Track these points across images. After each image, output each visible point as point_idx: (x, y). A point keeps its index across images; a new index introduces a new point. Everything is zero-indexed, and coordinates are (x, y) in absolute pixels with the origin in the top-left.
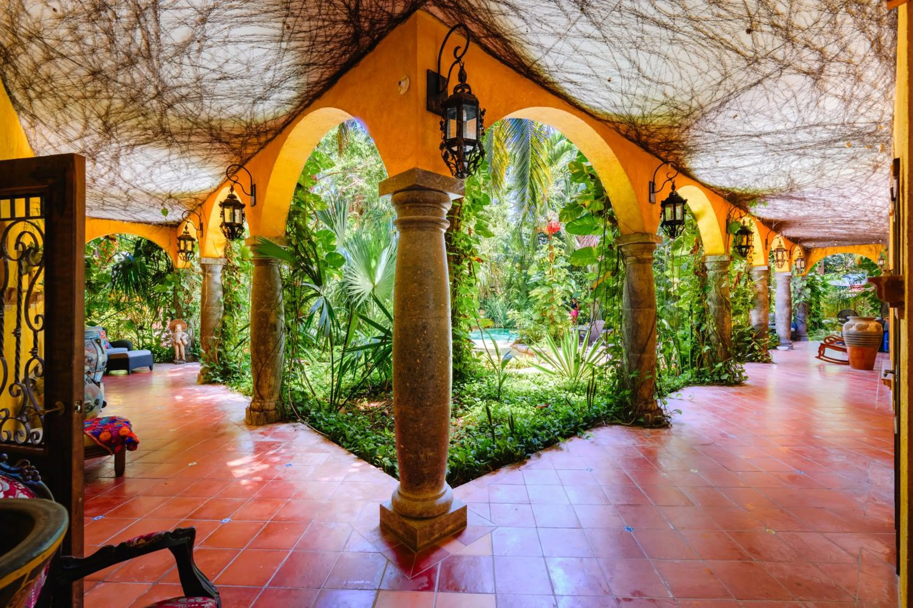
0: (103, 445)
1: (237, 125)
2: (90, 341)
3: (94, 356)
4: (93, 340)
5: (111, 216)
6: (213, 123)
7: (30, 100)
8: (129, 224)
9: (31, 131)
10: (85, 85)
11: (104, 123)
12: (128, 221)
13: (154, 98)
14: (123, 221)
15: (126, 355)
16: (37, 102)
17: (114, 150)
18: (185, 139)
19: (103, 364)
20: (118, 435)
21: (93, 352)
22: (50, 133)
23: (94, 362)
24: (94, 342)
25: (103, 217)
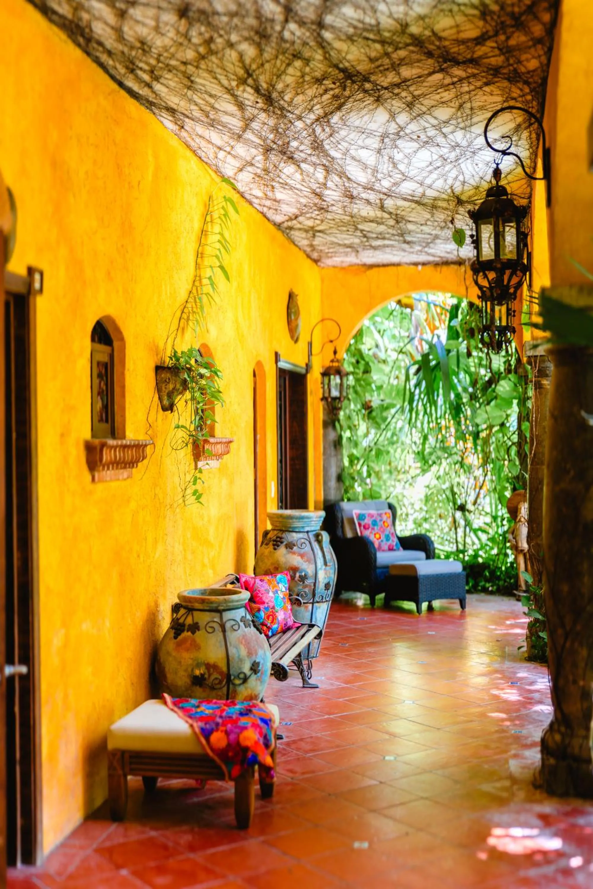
0: (216, 758)
1: (460, 19)
2: (305, 535)
3: (309, 569)
4: (311, 535)
5: (395, 259)
6: (414, 29)
7: (149, 86)
8: (429, 269)
9: (184, 134)
10: (186, 36)
11: (257, 90)
12: (424, 264)
13: (286, 21)
14: (416, 264)
15: (413, 568)
16: (157, 87)
17: (305, 133)
18: (391, 78)
19: (327, 586)
20: (237, 742)
21: (308, 561)
22: (208, 131)
23: (309, 582)
24: (313, 539)
25: (385, 262)
